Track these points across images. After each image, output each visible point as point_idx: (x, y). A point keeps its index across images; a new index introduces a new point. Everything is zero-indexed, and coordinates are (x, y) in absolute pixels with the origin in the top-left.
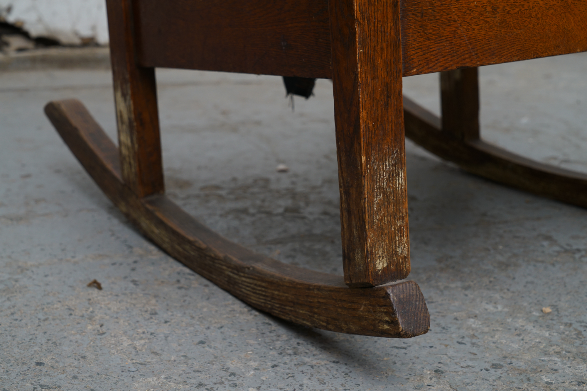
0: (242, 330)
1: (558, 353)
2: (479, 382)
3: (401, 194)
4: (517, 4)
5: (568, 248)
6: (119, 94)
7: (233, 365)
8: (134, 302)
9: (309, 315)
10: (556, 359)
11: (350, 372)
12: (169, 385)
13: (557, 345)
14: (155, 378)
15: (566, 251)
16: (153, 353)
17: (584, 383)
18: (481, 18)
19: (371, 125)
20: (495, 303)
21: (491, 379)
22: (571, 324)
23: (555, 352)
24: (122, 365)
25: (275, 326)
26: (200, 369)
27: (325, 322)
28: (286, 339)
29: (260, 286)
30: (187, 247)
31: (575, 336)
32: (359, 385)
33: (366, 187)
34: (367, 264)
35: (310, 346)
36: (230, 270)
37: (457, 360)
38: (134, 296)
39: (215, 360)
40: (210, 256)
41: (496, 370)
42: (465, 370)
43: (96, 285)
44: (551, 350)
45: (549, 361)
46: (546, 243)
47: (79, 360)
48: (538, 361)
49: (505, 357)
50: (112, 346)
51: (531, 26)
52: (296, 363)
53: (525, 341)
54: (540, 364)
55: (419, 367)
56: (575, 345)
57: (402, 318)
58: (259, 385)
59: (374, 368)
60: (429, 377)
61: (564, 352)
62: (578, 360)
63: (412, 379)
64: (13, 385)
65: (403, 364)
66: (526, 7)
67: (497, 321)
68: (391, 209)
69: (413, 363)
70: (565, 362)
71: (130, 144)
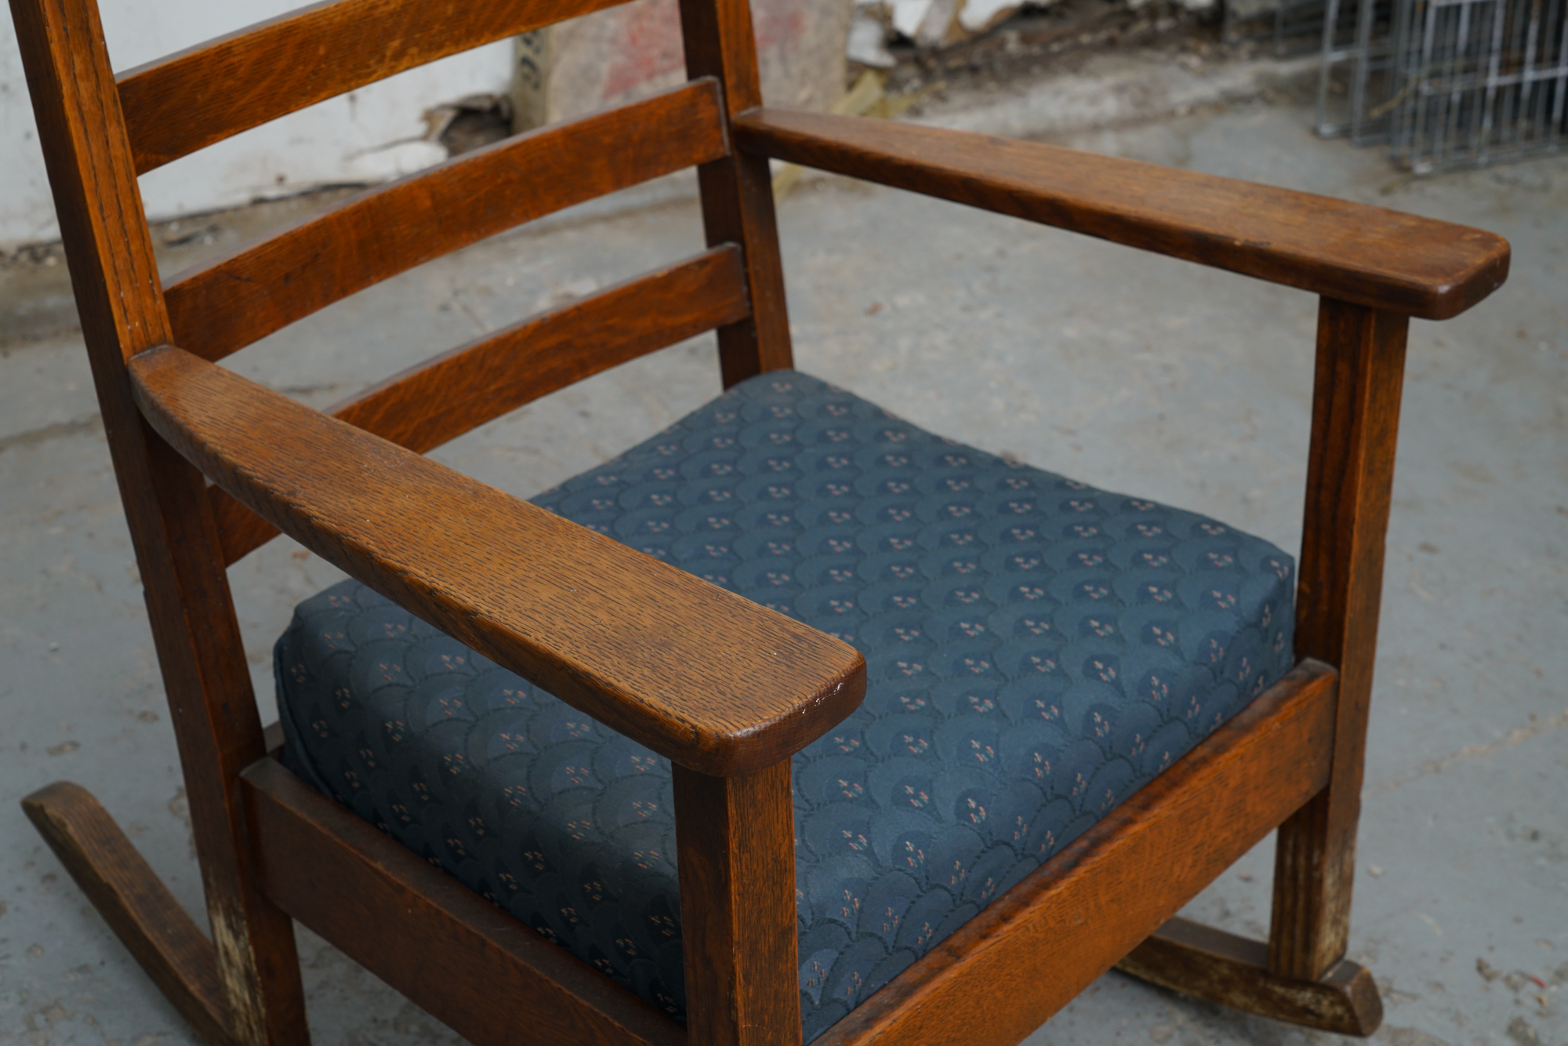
71: (248, 1001)
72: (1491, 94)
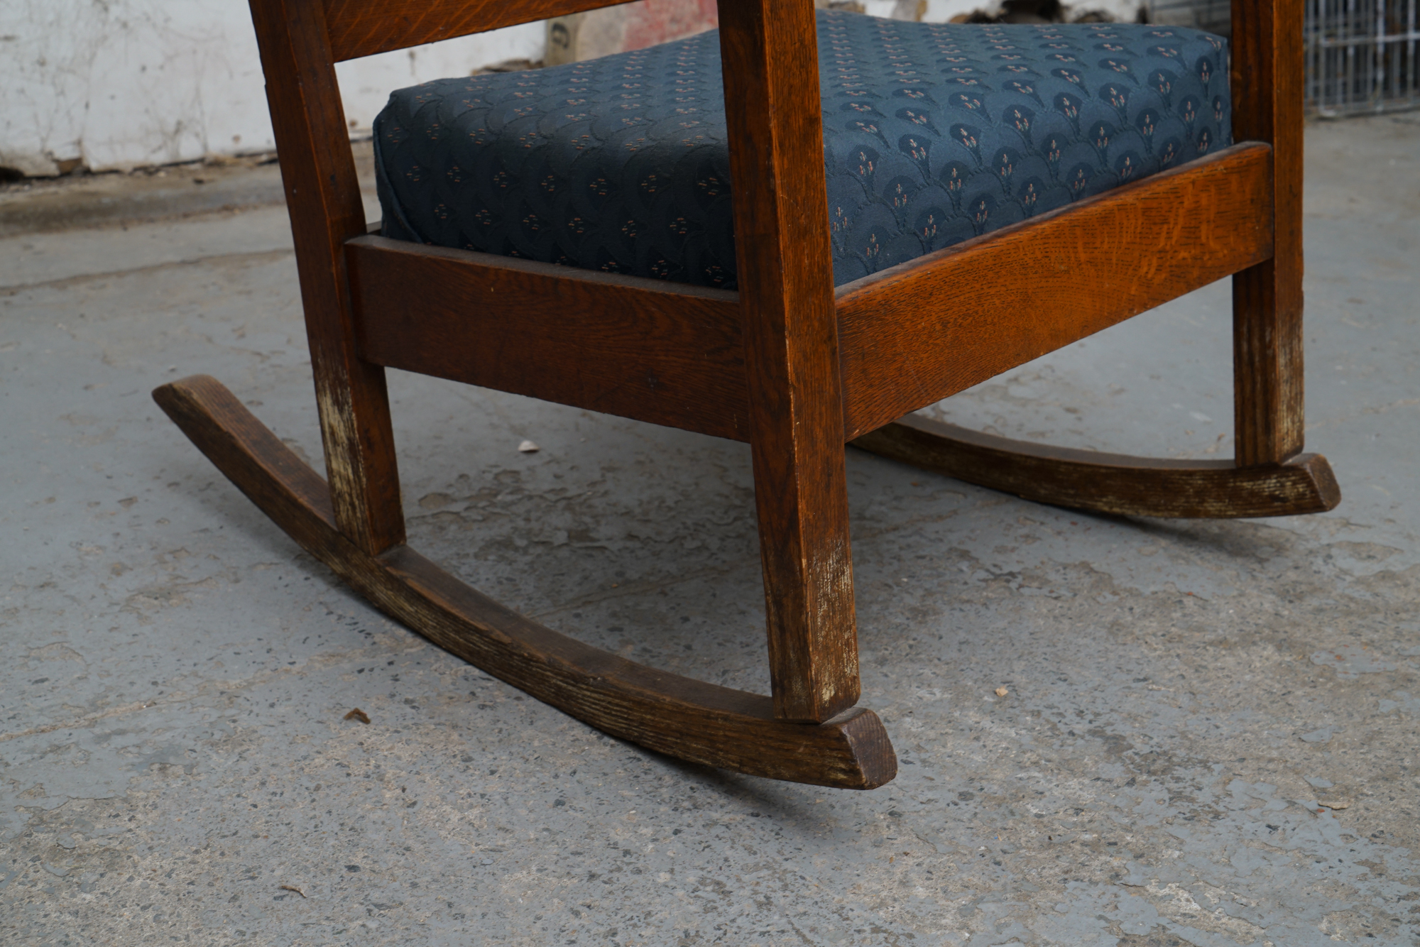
0: (605, 774)
1: (1036, 763)
2: (951, 824)
3: (848, 598)
4: (970, 312)
5: (997, 571)
6: (328, 401)
7: (620, 836)
8: (428, 740)
9: (708, 751)
10: (1036, 774)
11: (781, 829)
12: (550, 881)
13: (1031, 751)
14: (524, 872)
15: (997, 577)
16: (500, 829)
17: (1083, 810)
18: (930, 342)
19: (811, 517)
20: (929, 686)
21: (965, 818)
22: (1039, 712)
23: (1032, 763)
24: (468, 856)
25: (646, 762)
26: (579, 850)
27: (737, 763)
28: (672, 782)
29: (617, 705)
30: (475, 638)
31: (1049, 733)
32: (800, 849)
33: (808, 598)
34: (810, 697)
35: (709, 792)
36: (560, 678)
37: (912, 793)
38: (422, 730)
39: (592, 830)
40: (522, 656)
41: (968, 802)
42: (928, 807)
43: (359, 716)
44: (1025, 760)
45: (1028, 779)
46: (964, 566)
47: (404, 855)
48: (1015, 781)
49: (972, 780)
50: (437, 825)
51: (987, 336)
52: (703, 823)
53: (988, 748)
54: (1019, 785)
55: (866, 810)
56: (1055, 747)
57: (864, 766)
58: (671, 867)
59: (808, 818)
60: (885, 824)
61: (1043, 762)
62: (1064, 773)
63: (864, 830)
64: (336, 910)
65: (844, 807)
66: (980, 313)
67: (942, 718)
68: (837, 619)
69: (857, 804)
70: (1049, 777)
71: (351, 476)
72: (1381, 50)
